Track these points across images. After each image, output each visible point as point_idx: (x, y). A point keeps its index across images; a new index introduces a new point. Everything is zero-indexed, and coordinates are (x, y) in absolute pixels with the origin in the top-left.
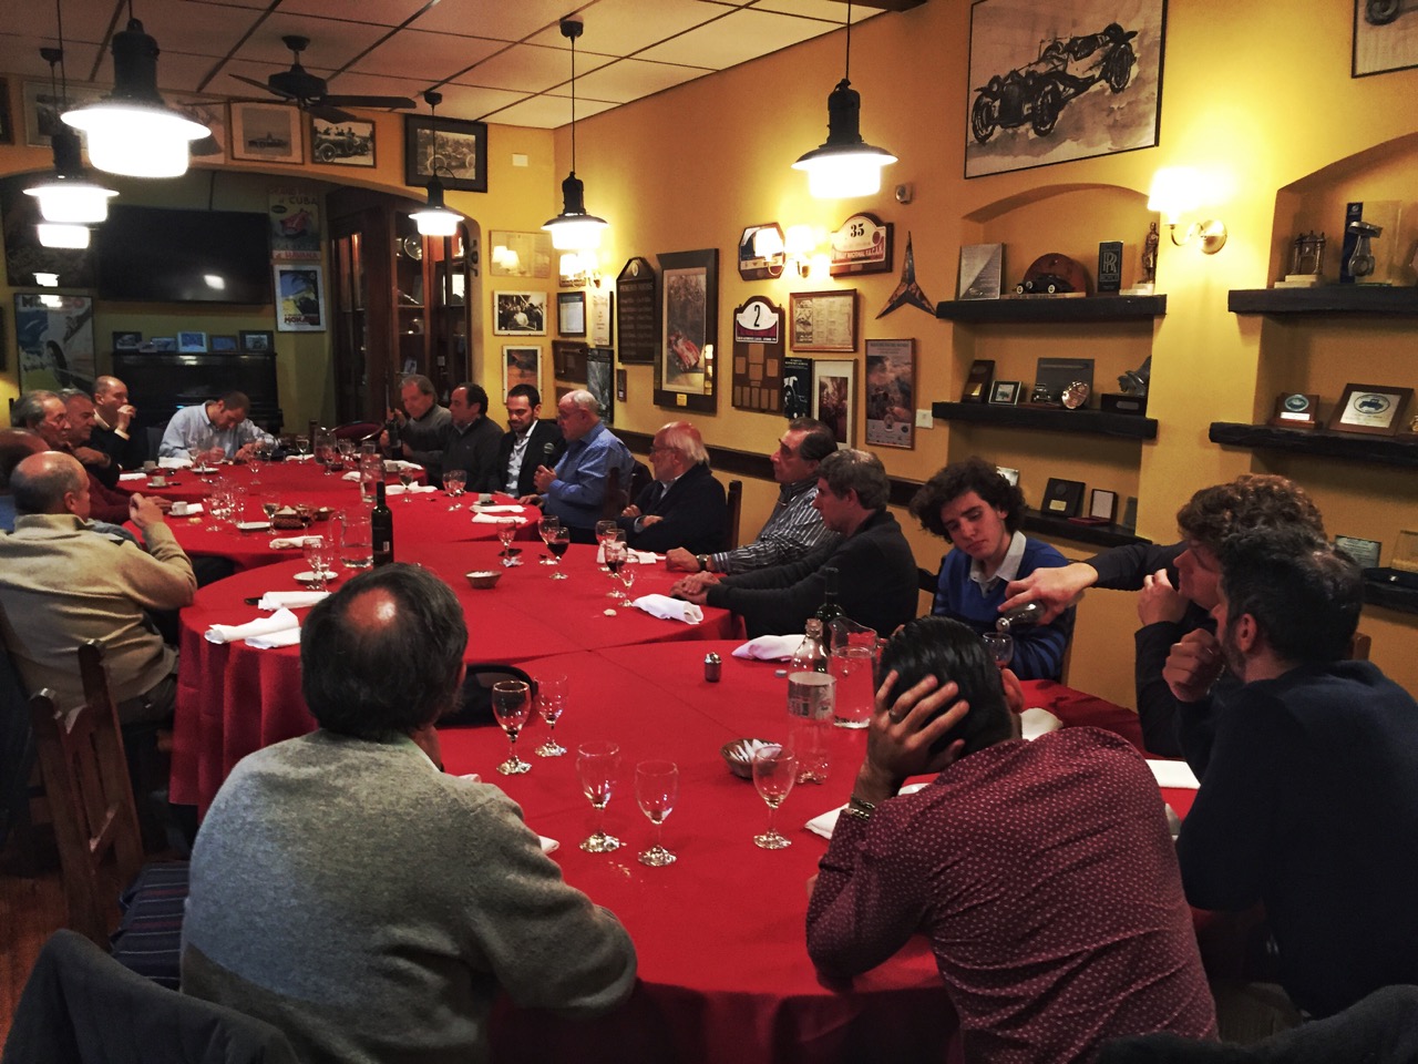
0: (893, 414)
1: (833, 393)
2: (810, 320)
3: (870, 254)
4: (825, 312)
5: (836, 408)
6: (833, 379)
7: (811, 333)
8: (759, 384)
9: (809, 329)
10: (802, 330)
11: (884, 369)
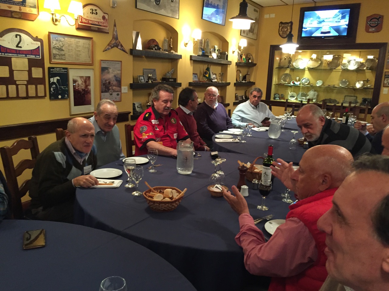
0: (113, 90)
1: (82, 84)
2: (63, 48)
3: (101, 24)
4: (74, 46)
5: (84, 90)
6: (81, 77)
7: (64, 55)
8: (26, 83)
9: (63, 53)
10: (58, 53)
11: (108, 73)
